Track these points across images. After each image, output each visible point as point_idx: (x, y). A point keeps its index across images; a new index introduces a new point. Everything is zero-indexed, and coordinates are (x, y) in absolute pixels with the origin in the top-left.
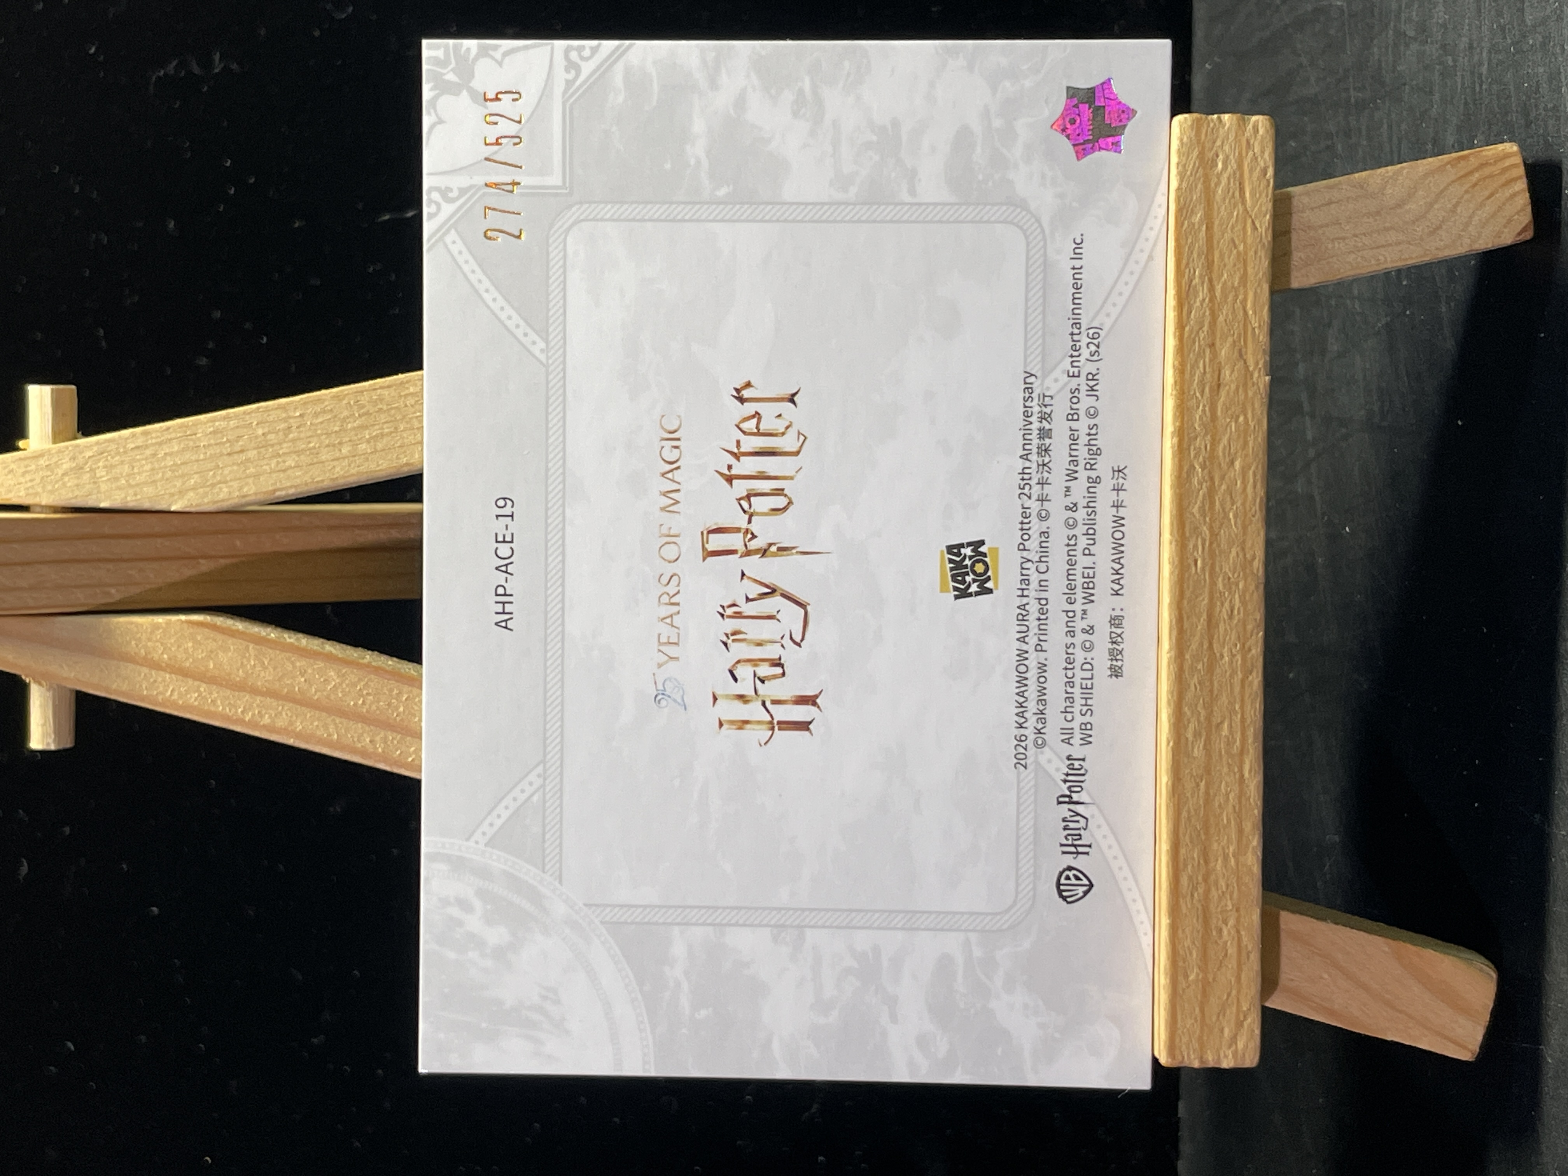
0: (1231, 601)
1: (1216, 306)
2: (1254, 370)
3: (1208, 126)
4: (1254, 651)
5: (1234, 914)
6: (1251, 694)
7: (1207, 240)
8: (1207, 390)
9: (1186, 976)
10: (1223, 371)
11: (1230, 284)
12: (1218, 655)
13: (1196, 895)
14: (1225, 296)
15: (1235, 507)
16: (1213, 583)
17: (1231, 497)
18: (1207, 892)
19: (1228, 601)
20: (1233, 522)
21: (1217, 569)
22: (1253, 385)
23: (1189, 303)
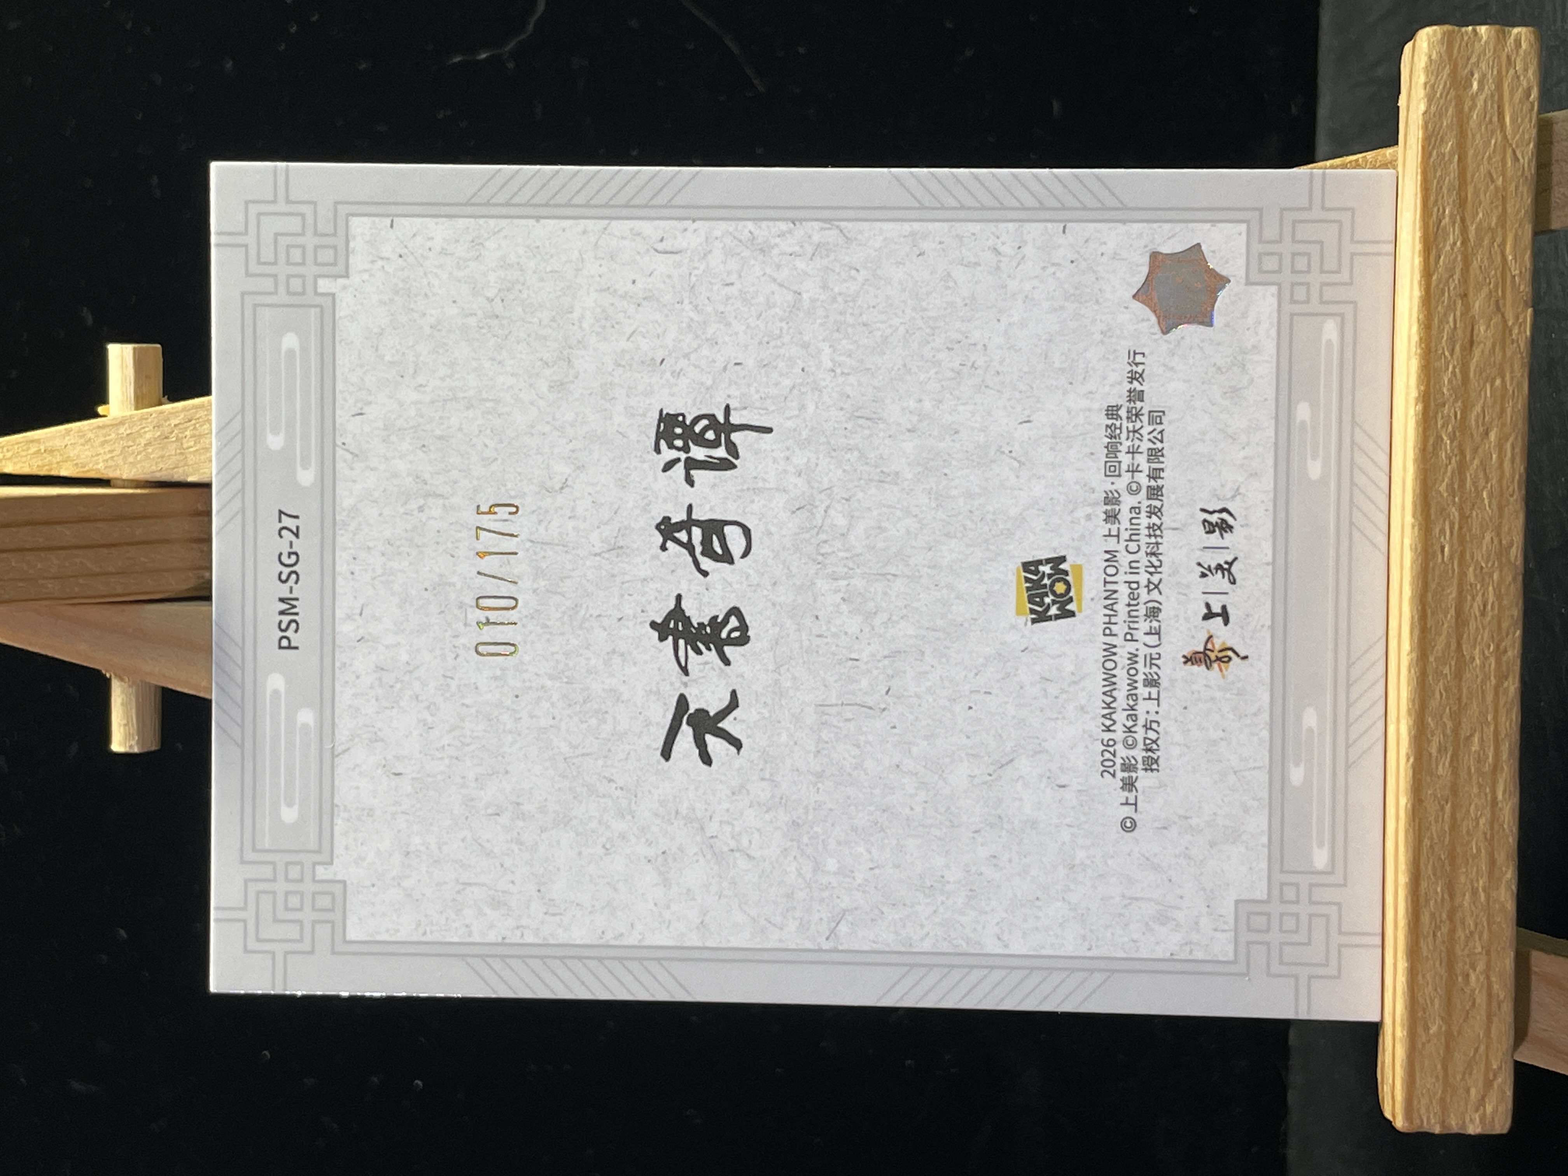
0: (1483, 595)
1: (1470, 250)
2: (1514, 324)
3: (1462, 39)
4: (1510, 653)
5: (1484, 958)
6: (1506, 703)
7: (1459, 173)
8: (1458, 348)
9: (1427, 1029)
10: (1476, 327)
11: (1485, 224)
12: (1468, 657)
13: (1439, 934)
14: (1480, 239)
15: (1489, 485)
16: (1463, 574)
17: (1485, 473)
18: (1453, 931)
19: (1480, 594)
20: (1486, 502)
21: (1468, 557)
22: (1513, 343)
23: (1437, 246)
